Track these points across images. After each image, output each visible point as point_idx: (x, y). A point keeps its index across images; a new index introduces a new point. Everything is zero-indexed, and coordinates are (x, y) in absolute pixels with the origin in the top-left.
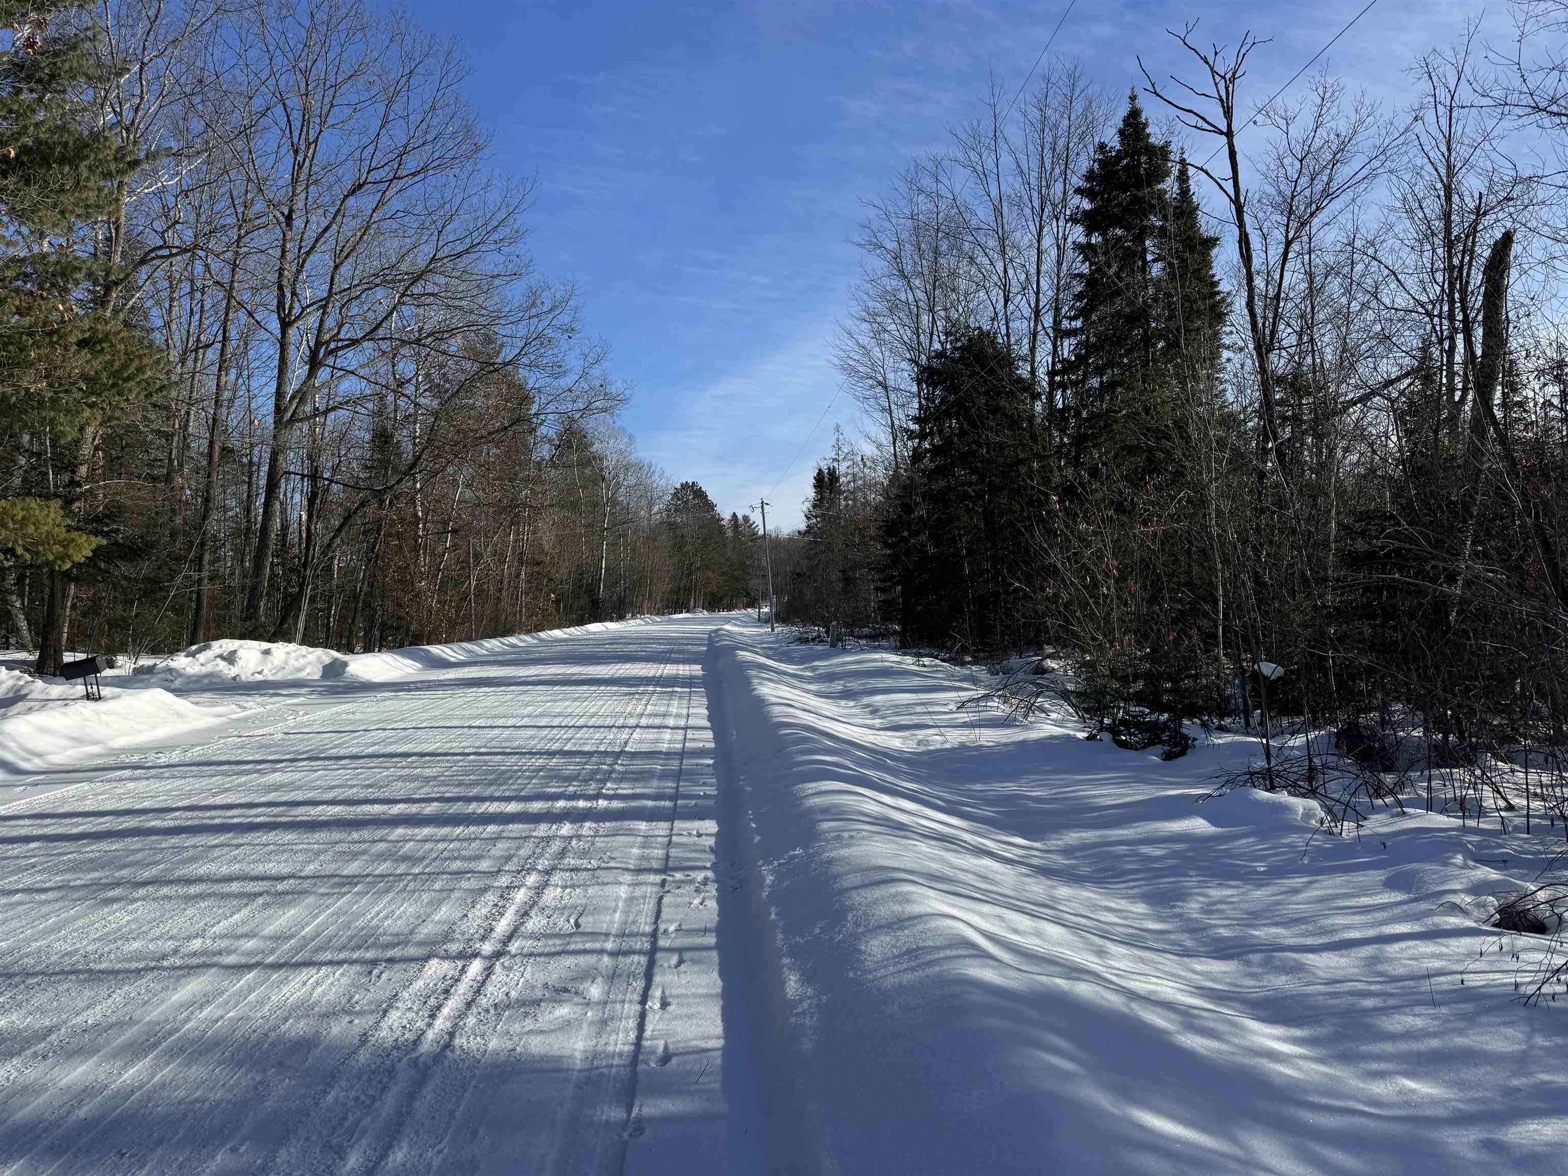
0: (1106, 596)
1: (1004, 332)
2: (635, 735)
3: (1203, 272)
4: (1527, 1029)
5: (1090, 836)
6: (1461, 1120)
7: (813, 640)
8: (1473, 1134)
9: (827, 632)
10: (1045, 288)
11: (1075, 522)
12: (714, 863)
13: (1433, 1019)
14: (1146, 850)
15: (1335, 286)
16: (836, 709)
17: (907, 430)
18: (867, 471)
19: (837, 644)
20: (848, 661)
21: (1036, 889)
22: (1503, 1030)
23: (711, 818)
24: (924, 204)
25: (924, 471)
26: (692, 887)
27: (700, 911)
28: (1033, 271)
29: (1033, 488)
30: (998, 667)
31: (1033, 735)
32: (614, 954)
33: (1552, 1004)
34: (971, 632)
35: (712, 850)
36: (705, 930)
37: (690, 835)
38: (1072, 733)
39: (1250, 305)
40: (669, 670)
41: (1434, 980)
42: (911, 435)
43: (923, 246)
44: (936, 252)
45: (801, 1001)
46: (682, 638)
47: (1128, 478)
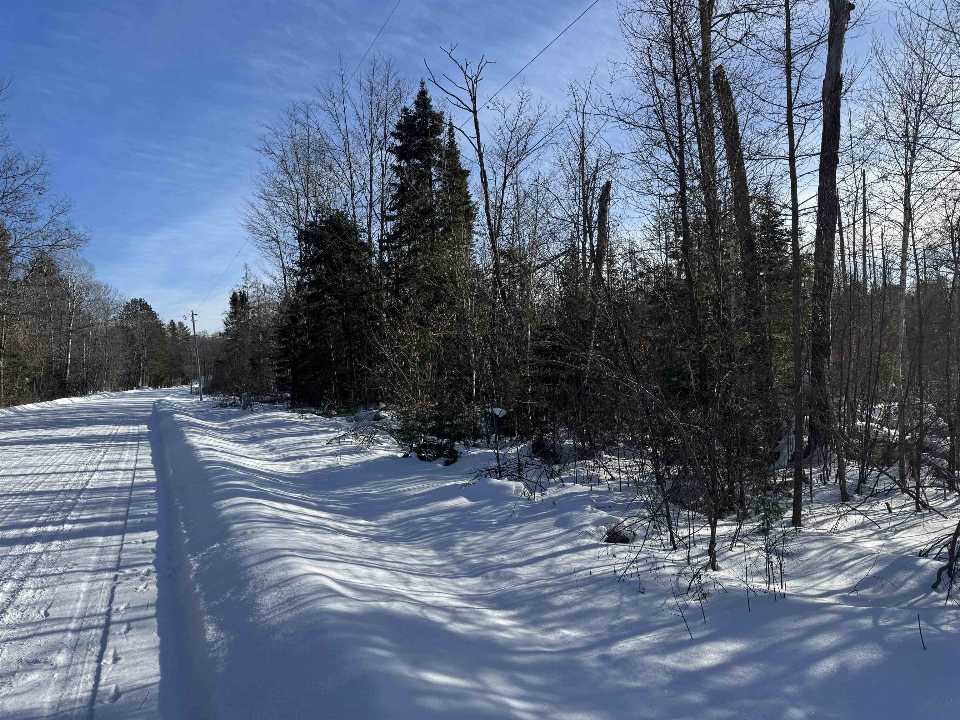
0: (413, 373)
1: (352, 214)
2: (94, 477)
3: (462, 189)
4: (619, 594)
5: (403, 514)
6: (590, 647)
7: (231, 405)
8: (596, 653)
9: (240, 400)
10: (376, 190)
11: (396, 330)
12: (155, 560)
13: (577, 595)
14: (435, 519)
15: (529, 203)
16: (246, 450)
17: (293, 270)
18: (266, 294)
19: (247, 407)
20: (255, 418)
21: (370, 550)
22: (609, 596)
23: (153, 529)
24: (299, 130)
25: (304, 296)
26: (138, 578)
27: (143, 593)
28: (368, 179)
29: (372, 309)
30: (352, 417)
31: (372, 457)
32: (76, 631)
33: (631, 579)
34: (336, 397)
35: (153, 551)
36: (148, 605)
37: (137, 542)
38: (395, 454)
39: (487, 210)
40: (122, 429)
41: (577, 574)
42: (296, 273)
43: (299, 156)
44: (308, 161)
45: (216, 642)
46: (133, 407)
47: (424, 305)
